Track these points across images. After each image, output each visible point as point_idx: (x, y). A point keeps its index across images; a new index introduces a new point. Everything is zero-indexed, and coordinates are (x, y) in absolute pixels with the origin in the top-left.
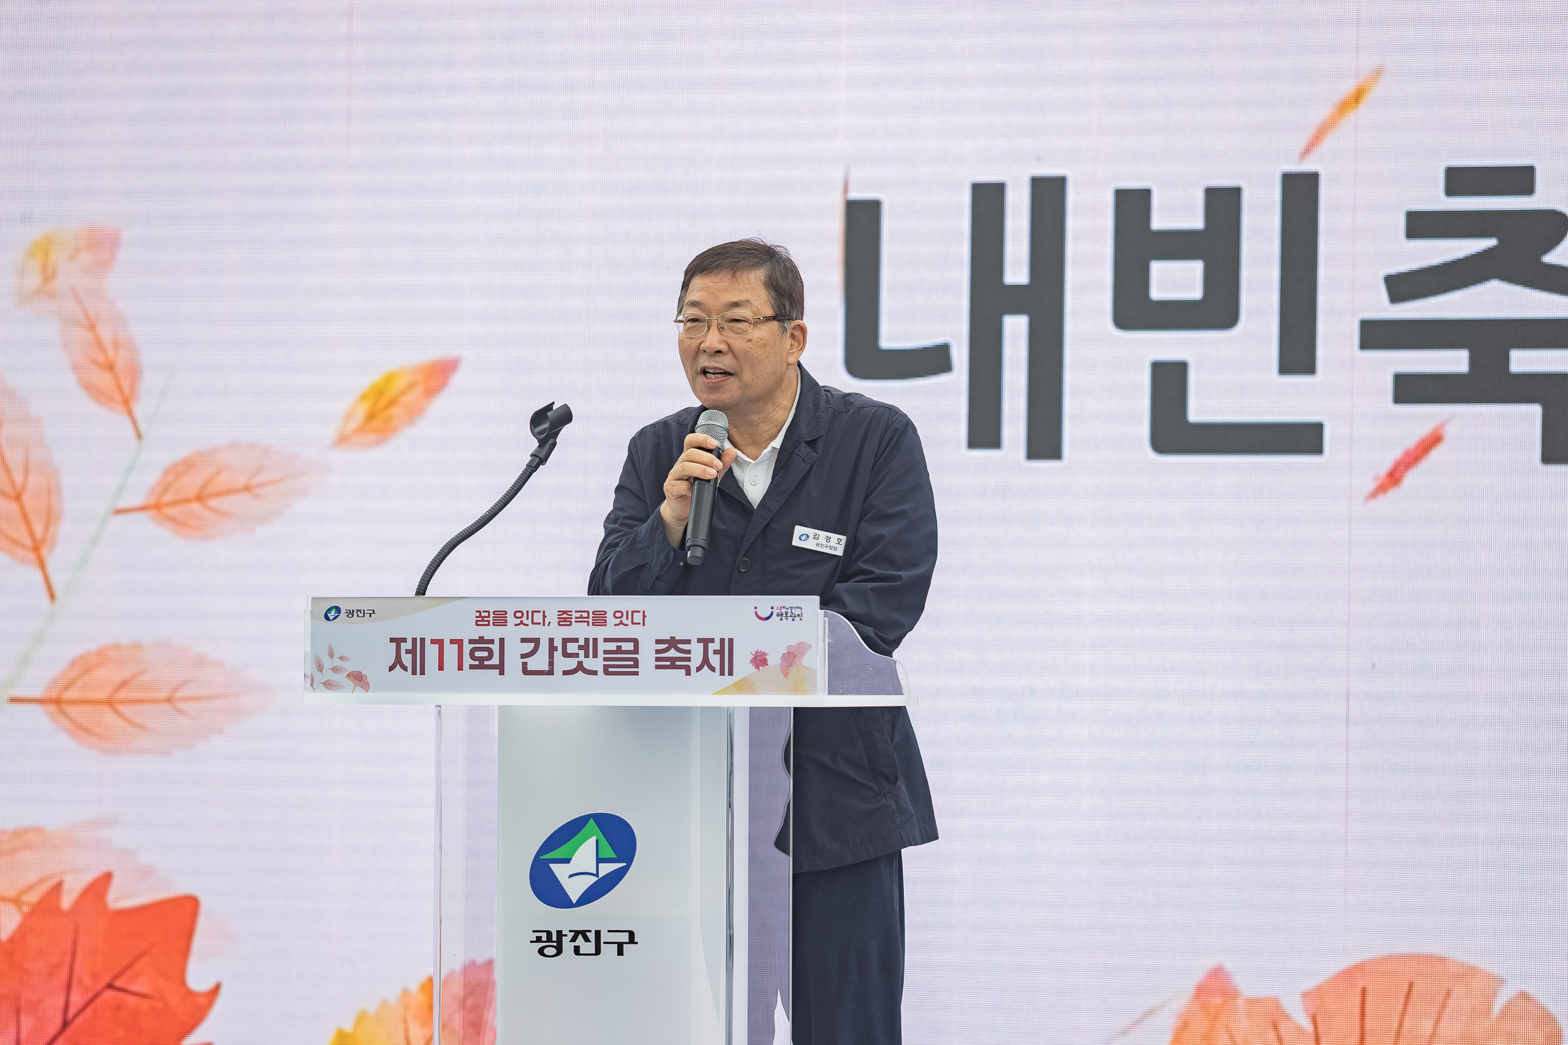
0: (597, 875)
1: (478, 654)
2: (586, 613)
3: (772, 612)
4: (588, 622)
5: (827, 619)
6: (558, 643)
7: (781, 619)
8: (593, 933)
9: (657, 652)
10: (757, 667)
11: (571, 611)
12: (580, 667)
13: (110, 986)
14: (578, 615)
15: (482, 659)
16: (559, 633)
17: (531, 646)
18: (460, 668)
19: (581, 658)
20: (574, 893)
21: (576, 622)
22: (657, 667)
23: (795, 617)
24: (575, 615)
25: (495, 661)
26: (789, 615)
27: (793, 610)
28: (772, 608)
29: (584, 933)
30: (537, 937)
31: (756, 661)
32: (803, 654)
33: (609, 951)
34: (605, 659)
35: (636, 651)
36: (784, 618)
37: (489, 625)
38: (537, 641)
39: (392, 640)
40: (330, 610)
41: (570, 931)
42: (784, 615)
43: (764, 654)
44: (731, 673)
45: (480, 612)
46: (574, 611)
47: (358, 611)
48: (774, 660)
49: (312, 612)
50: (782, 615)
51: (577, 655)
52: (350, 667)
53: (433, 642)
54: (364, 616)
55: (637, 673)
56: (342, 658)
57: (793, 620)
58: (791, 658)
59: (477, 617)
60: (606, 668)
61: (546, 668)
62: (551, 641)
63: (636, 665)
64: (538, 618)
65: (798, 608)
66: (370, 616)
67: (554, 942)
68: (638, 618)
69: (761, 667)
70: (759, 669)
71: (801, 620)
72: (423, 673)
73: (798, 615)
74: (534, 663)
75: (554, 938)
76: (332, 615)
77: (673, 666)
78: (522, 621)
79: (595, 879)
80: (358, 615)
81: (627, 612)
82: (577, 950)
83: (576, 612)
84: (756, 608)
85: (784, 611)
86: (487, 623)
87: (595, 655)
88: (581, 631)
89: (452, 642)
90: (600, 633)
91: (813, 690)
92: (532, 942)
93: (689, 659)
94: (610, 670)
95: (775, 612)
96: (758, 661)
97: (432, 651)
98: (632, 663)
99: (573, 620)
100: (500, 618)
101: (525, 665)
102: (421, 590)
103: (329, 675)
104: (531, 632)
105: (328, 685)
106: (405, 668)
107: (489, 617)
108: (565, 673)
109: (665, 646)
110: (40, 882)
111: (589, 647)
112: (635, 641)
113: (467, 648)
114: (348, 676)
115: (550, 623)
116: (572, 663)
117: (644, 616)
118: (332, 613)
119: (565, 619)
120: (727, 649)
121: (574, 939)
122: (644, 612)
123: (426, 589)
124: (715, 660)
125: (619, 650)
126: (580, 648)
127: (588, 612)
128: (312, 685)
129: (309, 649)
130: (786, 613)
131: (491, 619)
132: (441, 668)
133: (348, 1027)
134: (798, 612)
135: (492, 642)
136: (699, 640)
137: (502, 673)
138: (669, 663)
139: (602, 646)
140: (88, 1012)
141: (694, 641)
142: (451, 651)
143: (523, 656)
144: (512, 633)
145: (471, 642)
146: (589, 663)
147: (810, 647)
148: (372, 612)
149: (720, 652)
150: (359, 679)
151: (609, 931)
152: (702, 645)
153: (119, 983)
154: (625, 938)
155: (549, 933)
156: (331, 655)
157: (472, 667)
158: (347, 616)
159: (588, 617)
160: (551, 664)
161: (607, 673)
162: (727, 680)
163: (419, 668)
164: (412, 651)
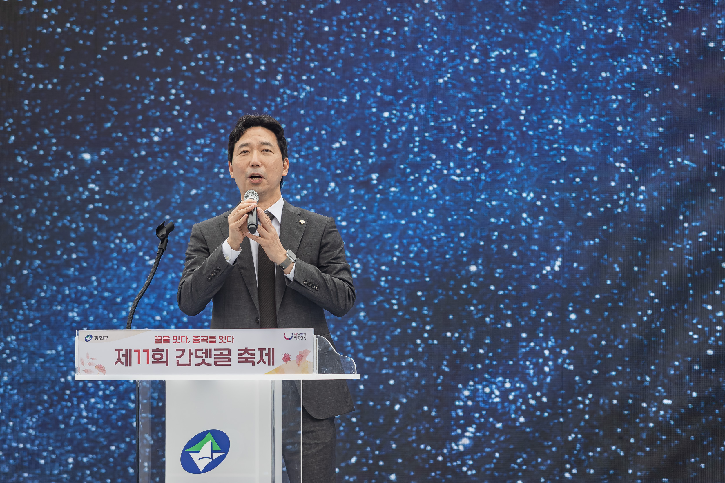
0: (212, 458)
1: (156, 356)
2: (206, 337)
4: (207, 341)
6: (193, 351)
7: (296, 339)
9: (239, 355)
12: (203, 362)
14: (202, 338)
15: (158, 359)
16: (194, 347)
17: (181, 352)
18: (148, 363)
19: (204, 358)
20: (201, 467)
22: (239, 362)
25: (164, 359)
27: (302, 335)
28: (292, 334)
31: (285, 359)
32: (306, 355)
34: (215, 358)
35: (229, 354)
36: (298, 339)
37: (161, 344)
38: (183, 350)
39: (116, 350)
40: (87, 336)
42: (298, 337)
43: (288, 355)
44: (273, 364)
47: (100, 337)
48: (293, 358)
49: (79, 337)
51: (202, 357)
52: (97, 363)
53: (135, 351)
54: (103, 339)
55: (230, 365)
56: (93, 359)
57: (302, 339)
58: (301, 357)
59: (155, 339)
60: (215, 362)
61: (188, 363)
62: (190, 350)
63: (229, 361)
64: (184, 339)
65: (304, 334)
66: (106, 339)
68: (230, 339)
69: (287, 362)
71: (305, 339)
72: (130, 365)
74: (182, 361)
76: (88, 339)
77: (247, 361)
78: (176, 341)
79: (211, 460)
80: (100, 339)
81: (225, 336)
84: (285, 334)
85: (298, 335)
87: (210, 357)
88: (204, 345)
89: (144, 351)
90: (212, 346)
91: (312, 372)
93: (254, 358)
95: (294, 335)
97: (135, 355)
98: (227, 360)
99: (200, 340)
100: (166, 340)
101: (178, 361)
103: (87, 367)
104: (181, 346)
105: (87, 371)
106: (122, 363)
108: (197, 365)
109: (243, 352)
111: (207, 353)
112: (229, 350)
113: (151, 353)
114: (96, 367)
116: (200, 360)
117: (233, 339)
119: (196, 340)
120: (271, 353)
122: (233, 336)
124: (266, 358)
125: (221, 354)
126: (203, 353)
128: (79, 371)
131: (162, 340)
132: (139, 363)
134: (304, 336)
135: (162, 351)
136: (259, 349)
137: (167, 365)
138: (244, 360)
139: (214, 352)
141: (256, 350)
142: (143, 355)
143: (177, 357)
144: (172, 347)
145: (153, 351)
146: (208, 360)
147: (310, 352)
148: (107, 337)
149: (268, 355)
150: (101, 368)
152: (260, 351)
156: (88, 357)
157: (153, 362)
158: (95, 339)
159: (207, 339)
160: (190, 361)
161: (216, 364)
162: (271, 367)
163: (129, 363)
164: (126, 355)
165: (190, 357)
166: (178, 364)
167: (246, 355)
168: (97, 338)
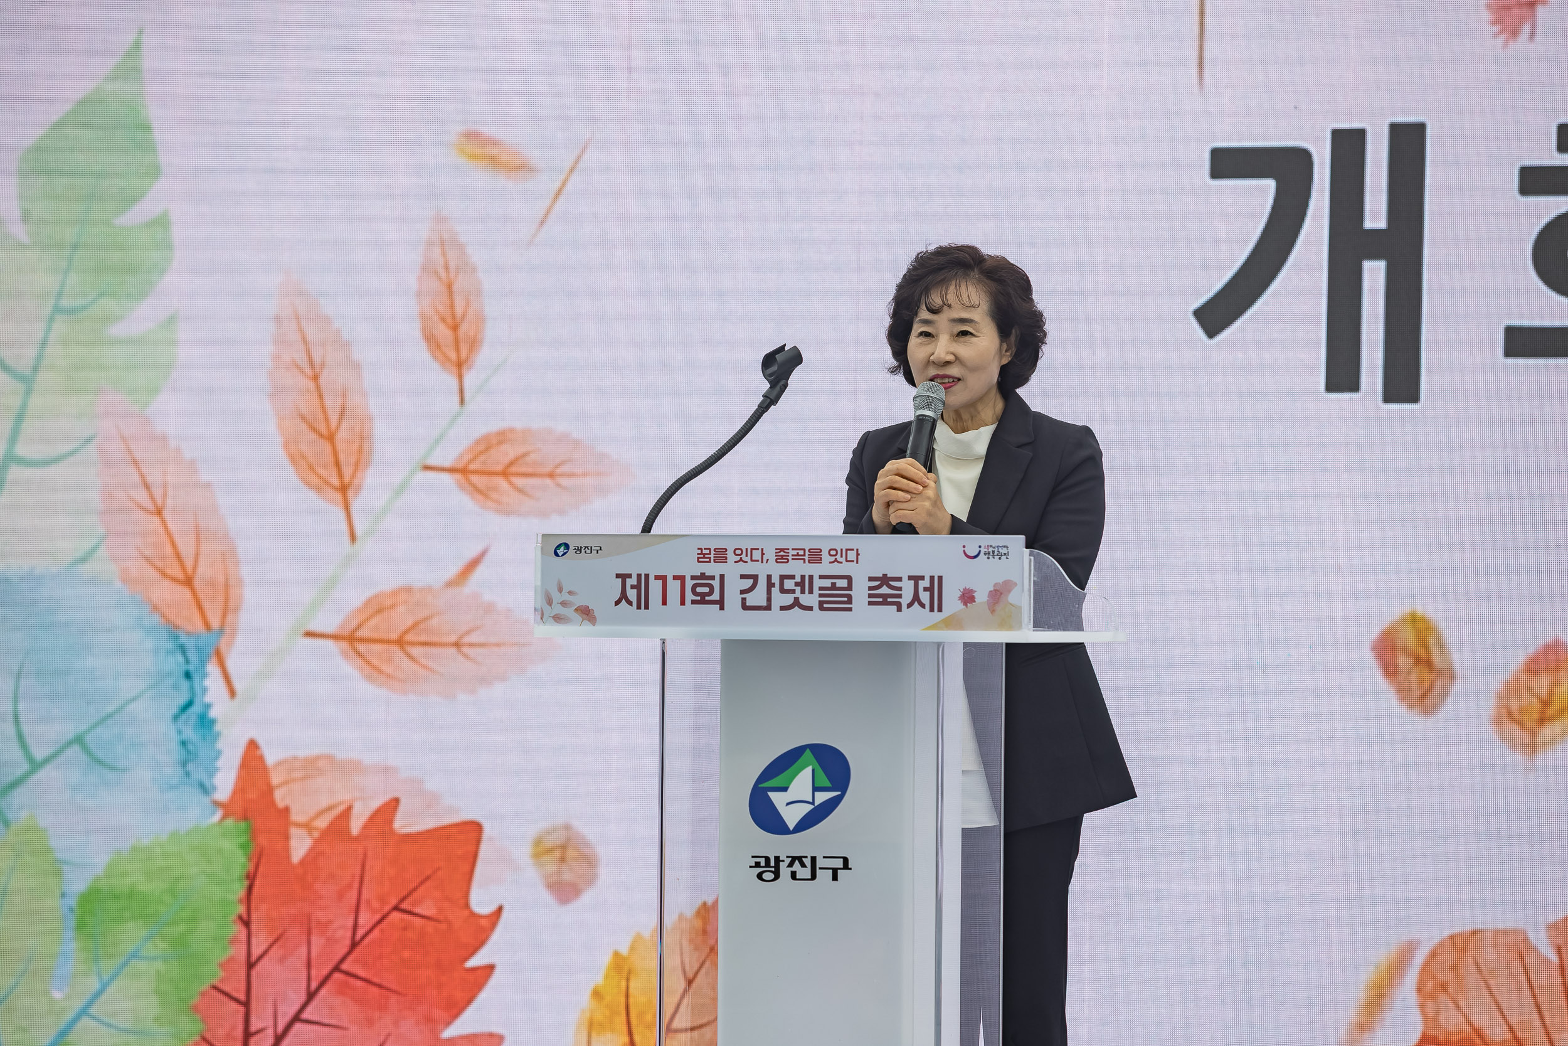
0: (813, 803)
1: (699, 590)
2: (803, 551)
3: (980, 551)
4: (804, 560)
5: (1032, 558)
6: (776, 580)
7: (988, 558)
8: (809, 858)
9: (870, 588)
10: (965, 604)
11: (788, 549)
12: (796, 603)
13: (396, 908)
14: (795, 552)
15: (703, 595)
16: (777, 570)
17: (750, 582)
18: (683, 603)
19: (798, 594)
20: (791, 820)
21: (793, 559)
22: (870, 603)
23: (1002, 555)
24: (792, 552)
25: (716, 596)
26: (996, 553)
27: (1000, 549)
28: (980, 547)
29: (800, 859)
30: (756, 863)
31: (964, 598)
32: (1009, 591)
33: (824, 876)
34: (821, 595)
35: (850, 587)
36: (991, 557)
37: (710, 562)
38: (755, 578)
39: (618, 576)
40: (559, 546)
41: (788, 857)
42: (991, 554)
43: (972, 591)
44: (940, 610)
45: (701, 549)
46: (790, 549)
47: (586, 547)
48: (981, 597)
49: (542, 548)
50: (989, 553)
51: (793, 591)
52: (579, 601)
53: (657, 577)
54: (591, 552)
55: (850, 609)
56: (570, 593)
57: (1000, 559)
58: (998, 595)
59: (698, 554)
60: (821, 603)
61: (764, 604)
62: (769, 577)
63: (850, 601)
64: (757, 555)
65: (1005, 547)
66: (597, 553)
67: (772, 867)
68: (852, 555)
69: (968, 604)
70: (966, 605)
71: (1007, 558)
72: (647, 607)
73: (1005, 554)
74: (752, 599)
75: (772, 863)
76: (561, 551)
77: (885, 603)
78: (741, 558)
79: (811, 807)
80: (585, 552)
81: (842, 550)
82: (794, 875)
83: (793, 549)
84: (964, 547)
85: (991, 549)
86: (708, 560)
87: (811, 592)
88: (798, 568)
89: (675, 578)
90: (815, 570)
91: (1019, 626)
92: (751, 867)
93: (900, 596)
94: (825, 606)
95: (983, 550)
96: (966, 598)
97: (655, 587)
98: (846, 599)
99: (790, 558)
100: (721, 556)
101: (744, 600)
102: (647, 528)
103: (558, 609)
104: (750, 568)
105: (558, 619)
106: (630, 603)
107: (710, 554)
108: (783, 608)
109: (878, 583)
110: (329, 809)
111: (805, 584)
112: (849, 579)
113: (689, 583)
114: (576, 610)
115: (768, 560)
116: (789, 599)
117: (858, 554)
118: (561, 548)
119: (782, 556)
120: (936, 586)
121: (791, 865)
122: (857, 550)
123: (652, 526)
124: (925, 597)
125: (834, 587)
126: (797, 584)
127: (804, 550)
128: (542, 619)
129: (539, 583)
130: (993, 552)
131: (712, 556)
132: (664, 603)
133: (624, 951)
134: (1004, 551)
135: (713, 578)
136: (910, 578)
137: (722, 608)
138: (881, 600)
139: (818, 583)
140: (376, 933)
141: (905, 579)
142: (674, 587)
143: (742, 592)
144: (731, 570)
145: (693, 578)
146: (805, 599)
147: (1016, 584)
148: (599, 548)
149: (930, 589)
150: (586, 613)
151: (824, 857)
152: (912, 582)
153: (404, 906)
154: (839, 863)
155: (767, 859)
156: (560, 590)
157: (693, 602)
158: (576, 552)
159: (804, 555)
160: (769, 599)
161: (822, 608)
162: (937, 616)
163: (643, 603)
164: (637, 587)
165: (769, 592)
166: (745, 607)
167: (885, 590)
168: (579, 550)
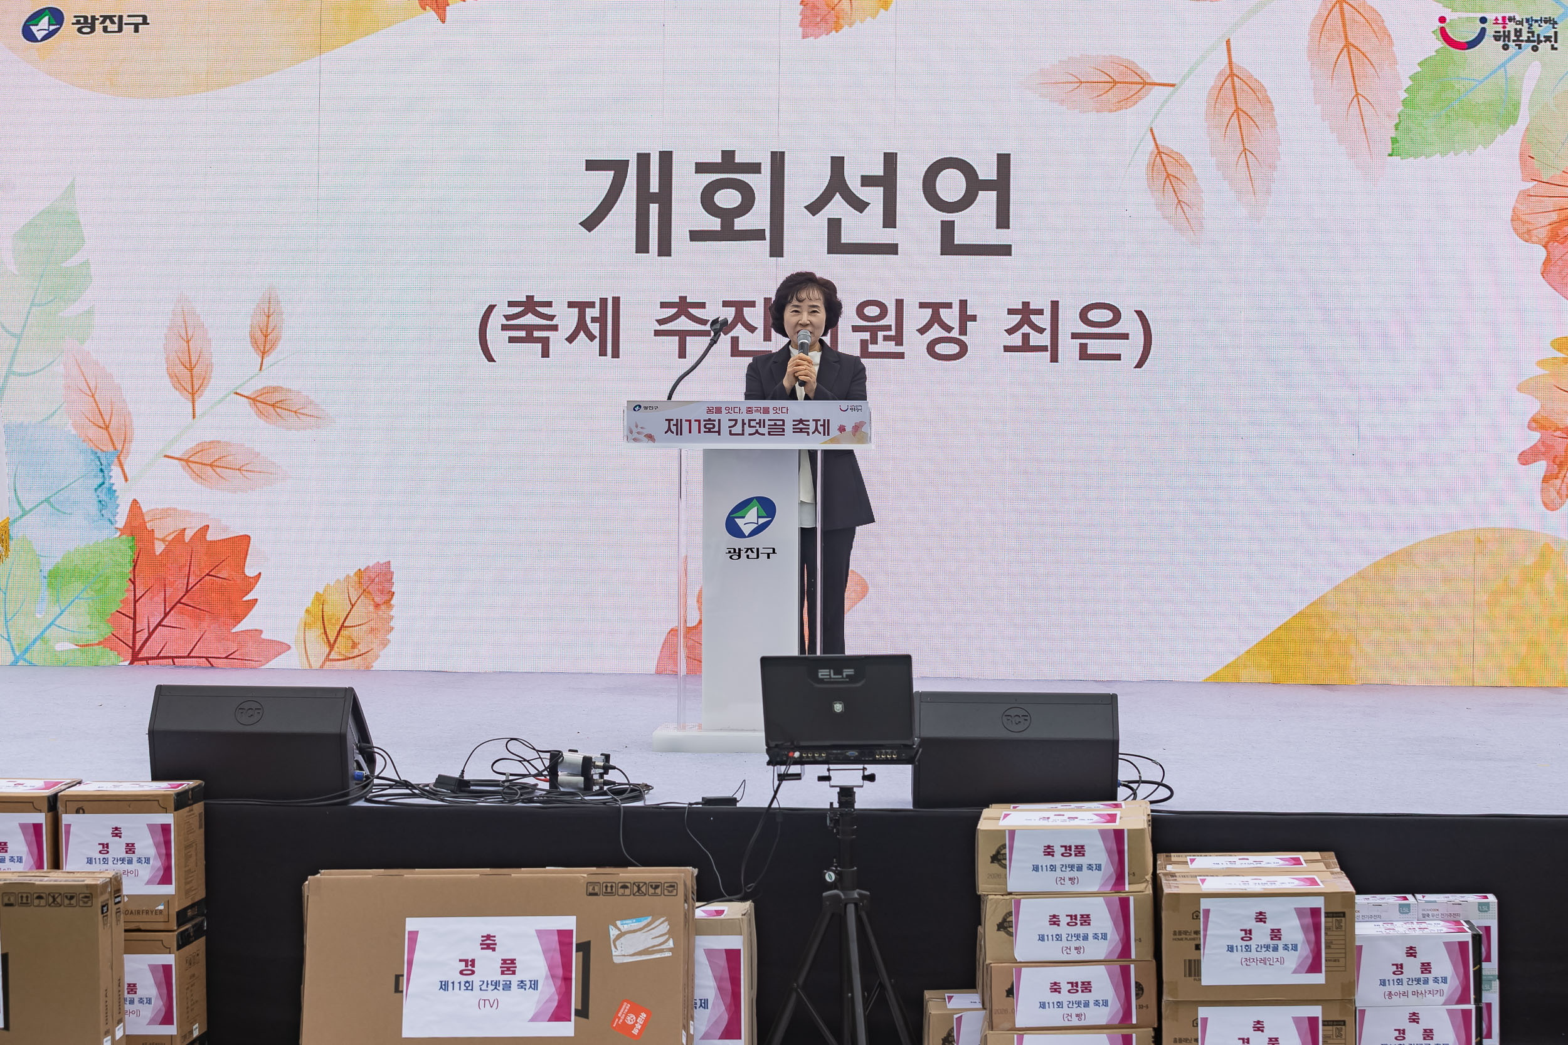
0: (757, 523)
1: (707, 426)
4: (761, 412)
6: (746, 421)
8: (756, 549)
9: (794, 425)
10: (841, 432)
12: (757, 432)
15: (709, 429)
16: (747, 417)
17: (733, 422)
18: (699, 432)
19: (758, 428)
20: (747, 531)
21: (755, 411)
22: (794, 432)
24: (754, 409)
25: (716, 429)
27: (858, 407)
29: (751, 549)
30: (729, 551)
32: (862, 426)
33: (763, 557)
34: (769, 429)
35: (783, 425)
36: (853, 411)
37: (712, 413)
38: (736, 421)
39: (666, 420)
40: (636, 406)
41: (745, 548)
43: (844, 426)
44: (828, 435)
45: (708, 407)
48: (849, 429)
49: (628, 407)
51: (755, 427)
52: (646, 432)
53: (686, 421)
54: (650, 409)
55: (784, 435)
56: (642, 428)
57: (858, 411)
58: (857, 428)
59: (706, 409)
60: (769, 432)
61: (741, 432)
62: (743, 420)
63: (783, 431)
64: (737, 410)
65: (860, 406)
66: (652, 409)
67: (737, 553)
68: (784, 410)
71: (861, 411)
72: (681, 434)
74: (734, 431)
75: (737, 551)
76: (636, 409)
77: (801, 432)
78: (724, 411)
79: (756, 525)
82: (748, 557)
84: (840, 406)
85: (853, 407)
86: (709, 412)
87: (764, 427)
88: (758, 416)
89: (696, 421)
90: (766, 417)
91: (866, 442)
92: (727, 553)
93: (808, 429)
94: (772, 433)
95: (849, 408)
96: (841, 429)
97: (686, 425)
98: (781, 430)
100: (718, 410)
101: (730, 431)
102: (670, 398)
103: (636, 436)
104: (733, 416)
105: (635, 440)
106: (672, 433)
107: (712, 410)
108: (750, 434)
109: (797, 423)
112: (783, 421)
114: (645, 436)
115: (742, 412)
116: (753, 430)
117: (787, 410)
119: (749, 410)
120: (826, 424)
121: (746, 552)
123: (673, 398)
124: (821, 429)
125: (775, 424)
126: (757, 423)
128: (626, 440)
129: (626, 424)
131: (714, 411)
132: (690, 432)
134: (860, 408)
135: (715, 421)
136: (813, 420)
137: (719, 434)
138: (799, 430)
139: (767, 423)
141: (811, 421)
142: (695, 425)
143: (729, 427)
144: (724, 417)
145: (704, 421)
146: (761, 430)
148: (652, 407)
149: (824, 425)
150: (650, 437)
151: (764, 548)
152: (816, 422)
154: (770, 551)
155: (735, 549)
156: (637, 426)
157: (705, 432)
158: (644, 409)
160: (743, 430)
161: (769, 434)
162: (827, 438)
163: (680, 432)
164: (676, 425)
165: (743, 427)
166: (731, 434)
167: (801, 426)
168: (646, 408)
